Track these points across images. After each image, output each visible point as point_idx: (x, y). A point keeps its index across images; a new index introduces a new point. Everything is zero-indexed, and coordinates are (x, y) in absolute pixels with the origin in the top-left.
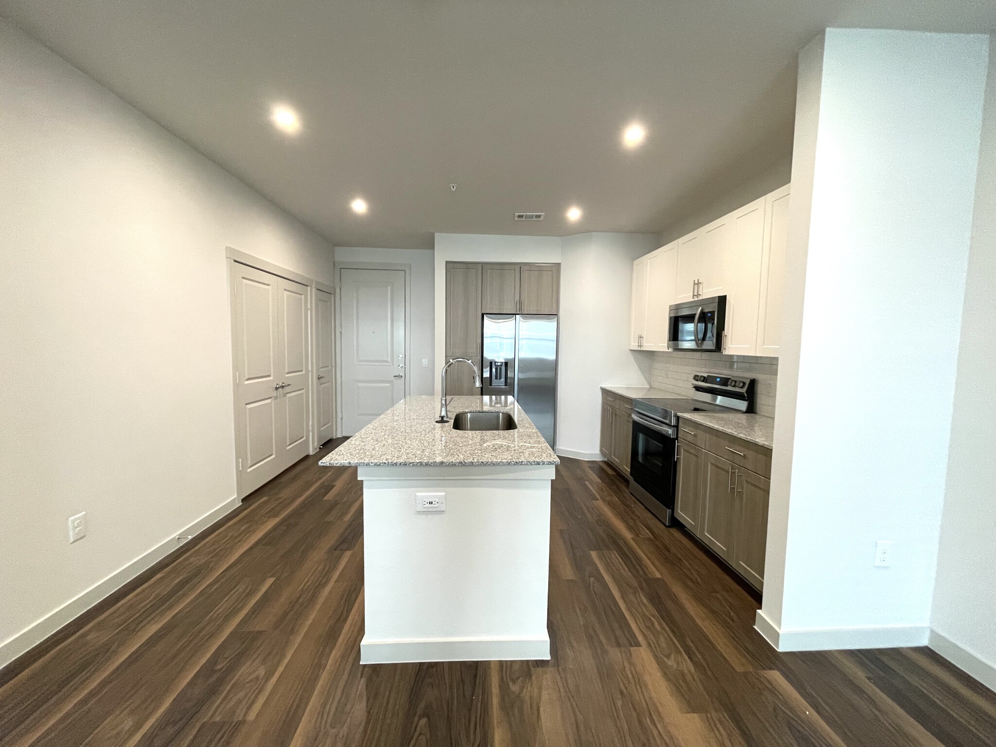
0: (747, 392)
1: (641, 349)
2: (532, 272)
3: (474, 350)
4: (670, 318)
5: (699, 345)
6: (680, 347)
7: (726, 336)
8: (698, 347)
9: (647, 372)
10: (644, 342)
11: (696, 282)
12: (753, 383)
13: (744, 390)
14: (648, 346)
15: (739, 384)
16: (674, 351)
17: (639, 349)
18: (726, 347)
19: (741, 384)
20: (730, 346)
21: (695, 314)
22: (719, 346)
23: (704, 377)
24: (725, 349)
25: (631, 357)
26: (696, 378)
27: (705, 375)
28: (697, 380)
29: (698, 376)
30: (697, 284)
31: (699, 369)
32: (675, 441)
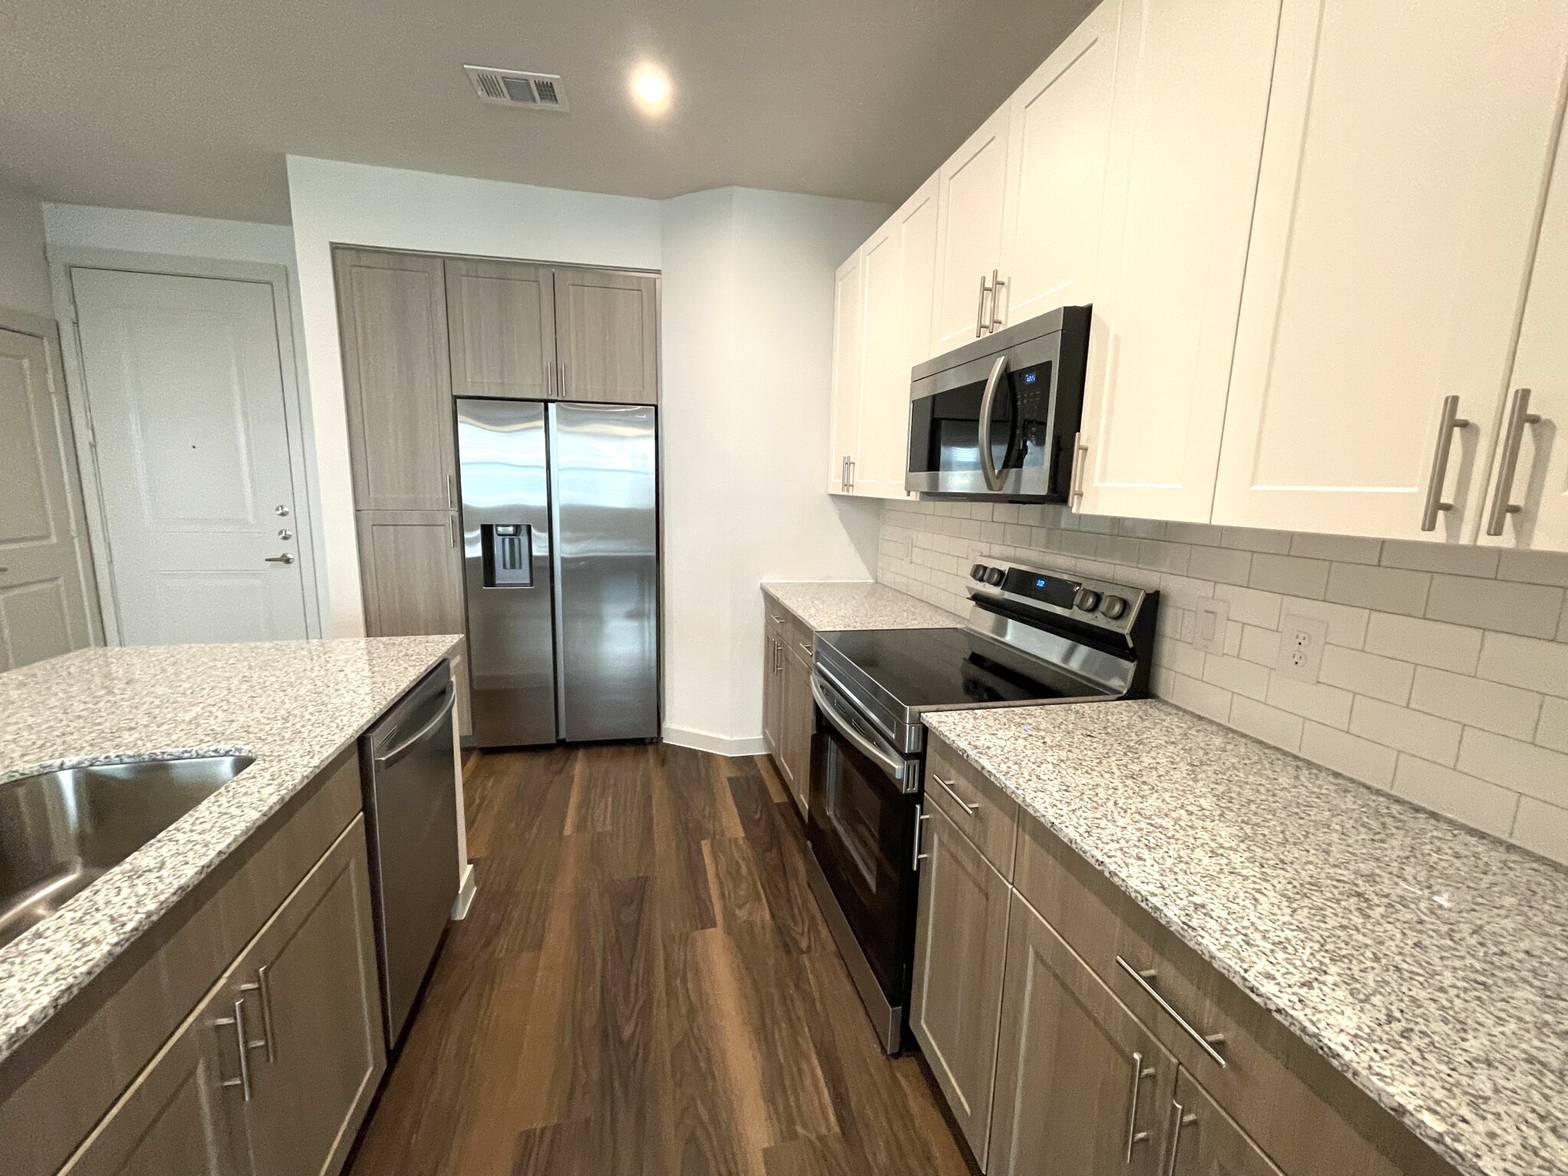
0: (1134, 632)
1: (850, 494)
2: (586, 288)
3: (436, 494)
4: (916, 405)
5: (996, 483)
6: (941, 490)
7: (1086, 449)
8: (990, 487)
9: (869, 548)
10: (857, 474)
11: (989, 284)
12: (1153, 602)
13: (1125, 627)
14: (866, 487)
15: (1111, 607)
16: (922, 499)
17: (845, 493)
18: (1084, 490)
19: (1117, 608)
20: (1096, 484)
21: (983, 384)
22: (1059, 489)
23: (1001, 573)
24: (1081, 495)
25: (832, 512)
26: (980, 573)
27: (1005, 567)
28: (981, 580)
29: (985, 568)
30: (992, 288)
31: (984, 548)
32: (915, 809)
